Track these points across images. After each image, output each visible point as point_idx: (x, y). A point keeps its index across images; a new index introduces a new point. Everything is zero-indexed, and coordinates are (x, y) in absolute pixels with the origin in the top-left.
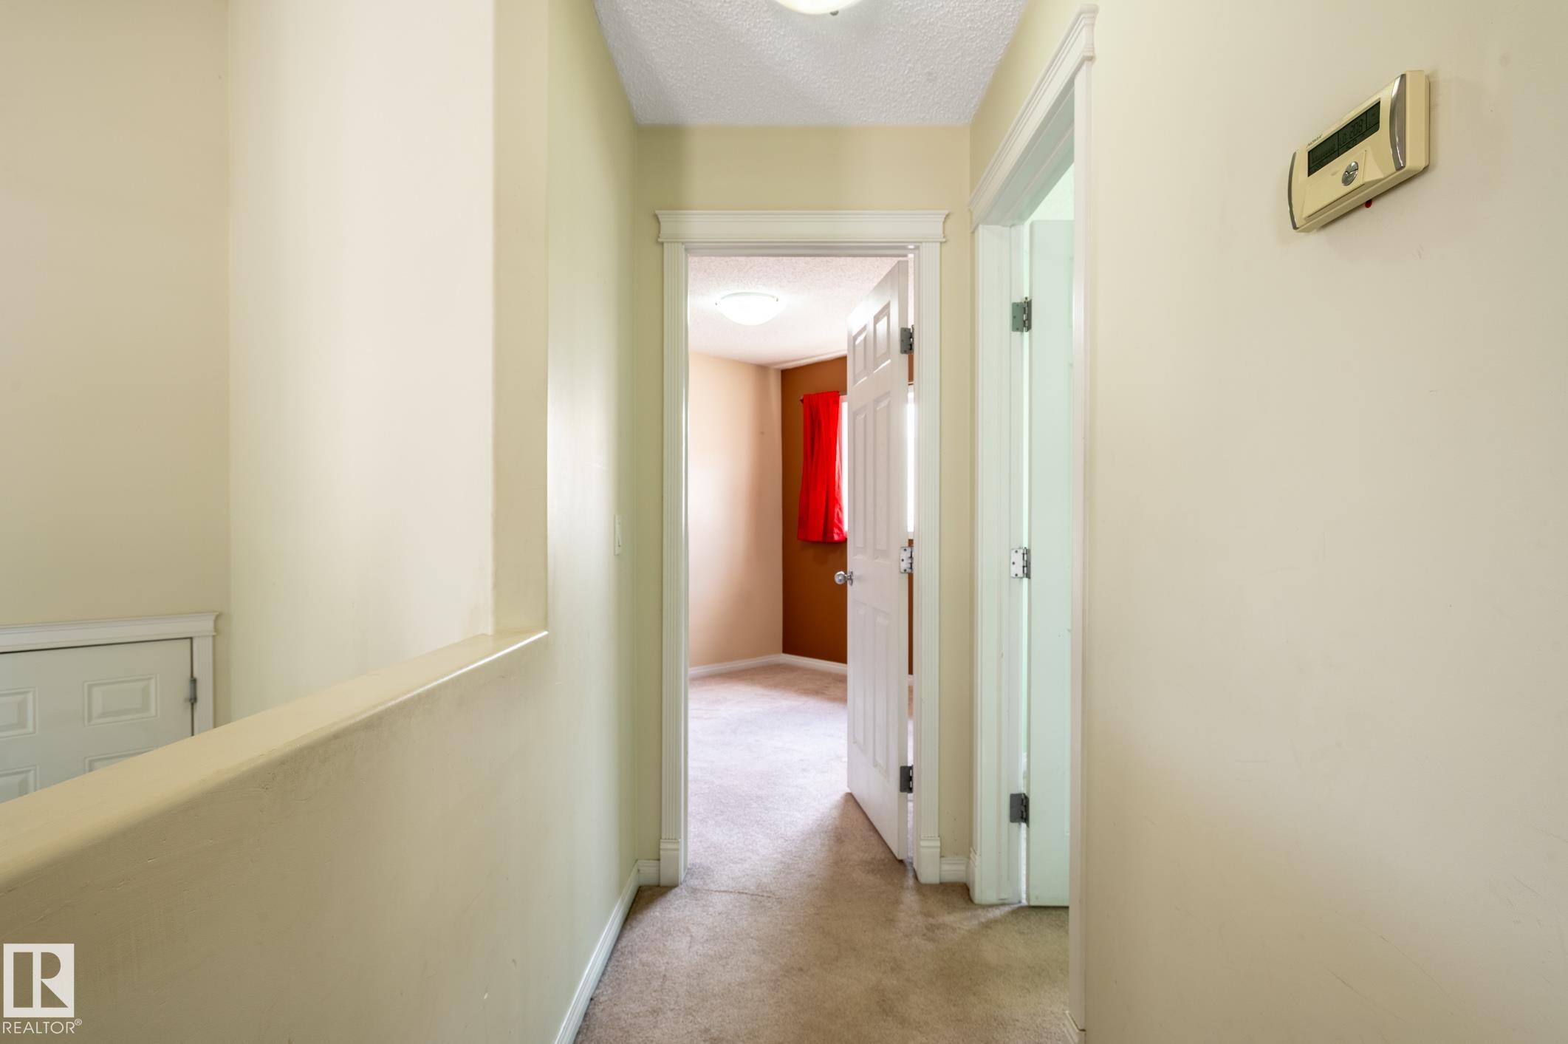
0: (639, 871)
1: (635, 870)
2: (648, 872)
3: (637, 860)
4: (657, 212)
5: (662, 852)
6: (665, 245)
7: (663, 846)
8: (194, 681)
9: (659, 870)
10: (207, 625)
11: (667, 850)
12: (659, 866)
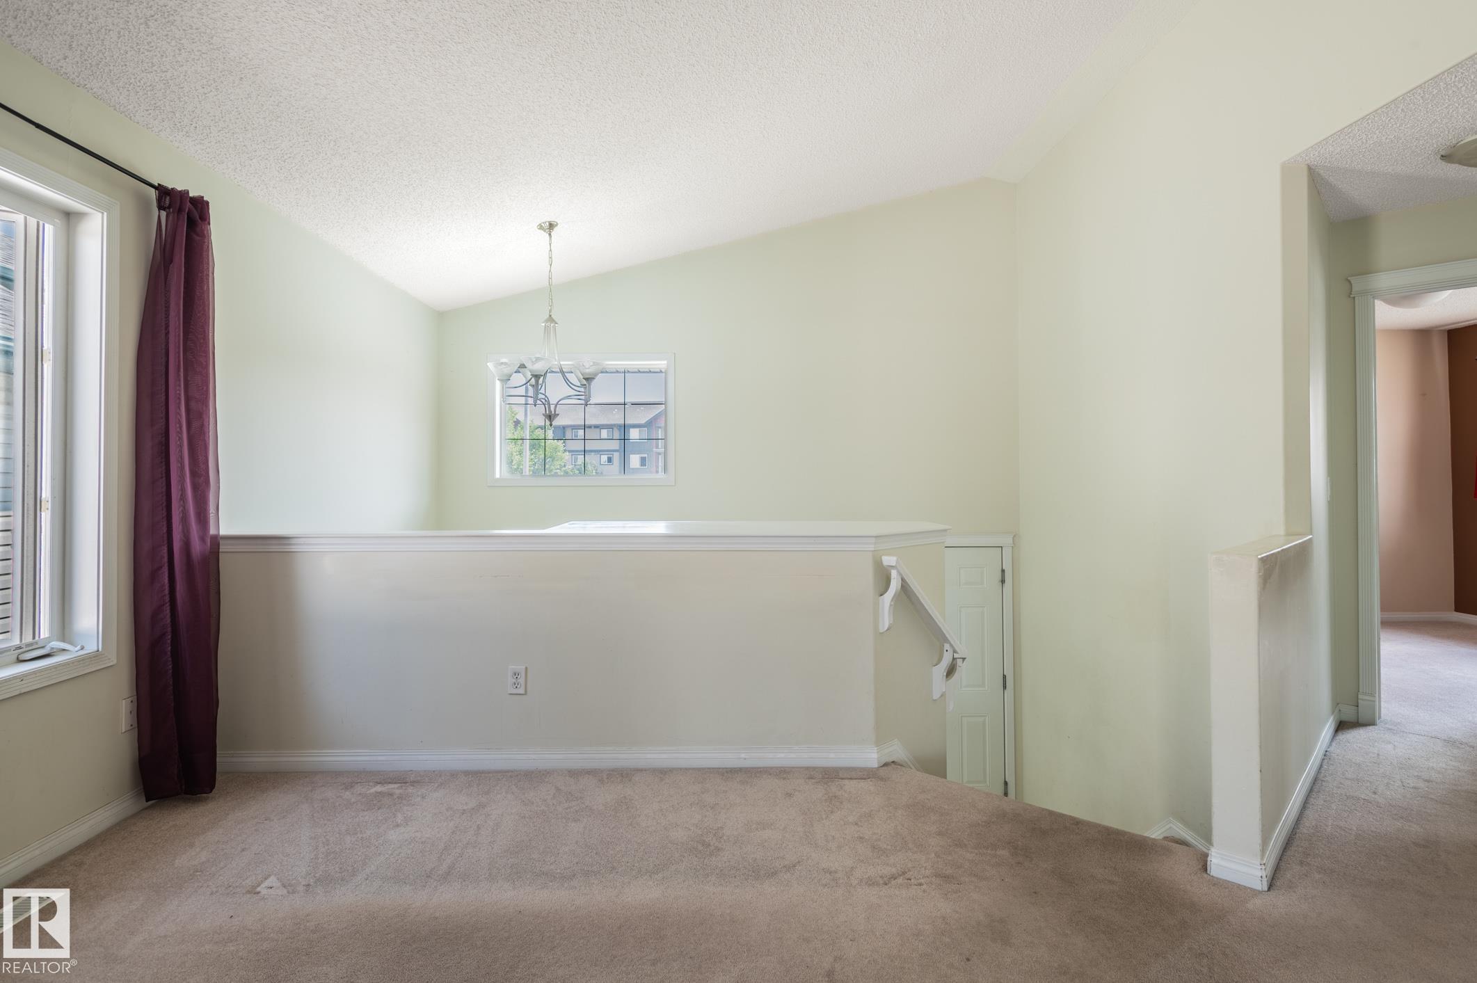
0: (1340, 710)
1: (1337, 711)
2: (1348, 713)
3: (1338, 704)
4: (1349, 278)
5: (1360, 701)
6: (1356, 298)
7: (1360, 697)
8: (1003, 571)
9: (1358, 713)
10: (1007, 541)
11: (1362, 700)
12: (1358, 710)
